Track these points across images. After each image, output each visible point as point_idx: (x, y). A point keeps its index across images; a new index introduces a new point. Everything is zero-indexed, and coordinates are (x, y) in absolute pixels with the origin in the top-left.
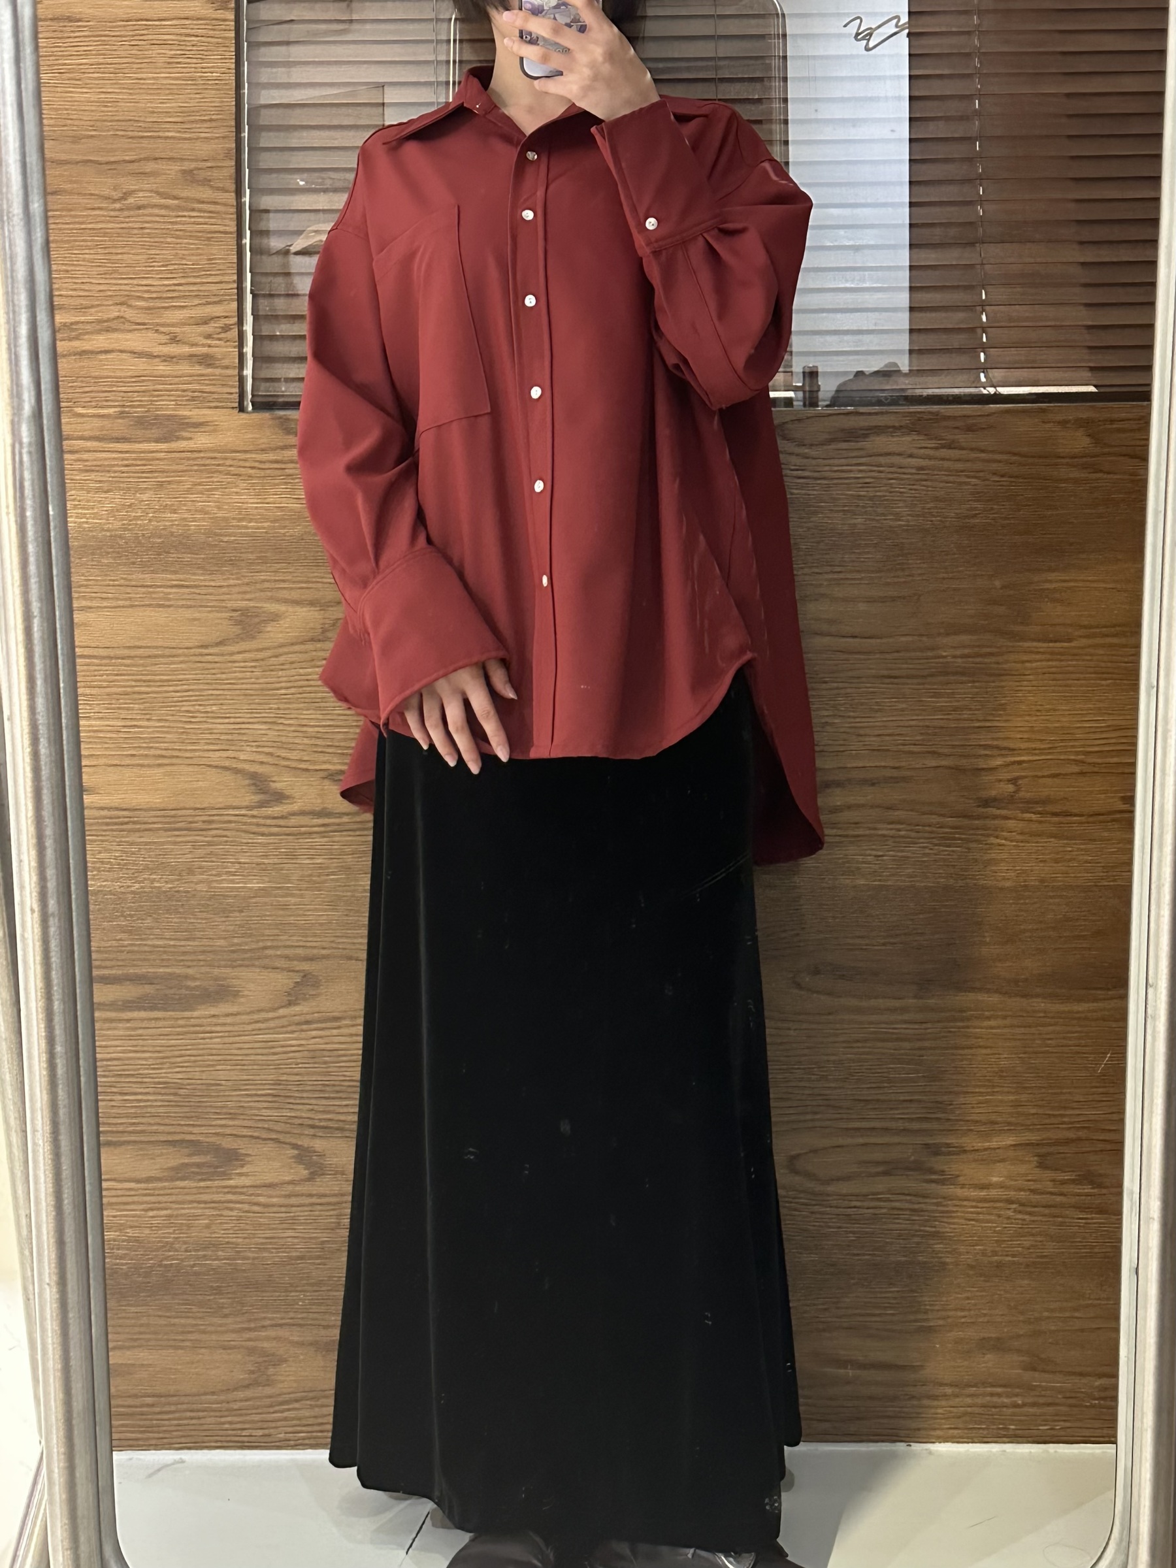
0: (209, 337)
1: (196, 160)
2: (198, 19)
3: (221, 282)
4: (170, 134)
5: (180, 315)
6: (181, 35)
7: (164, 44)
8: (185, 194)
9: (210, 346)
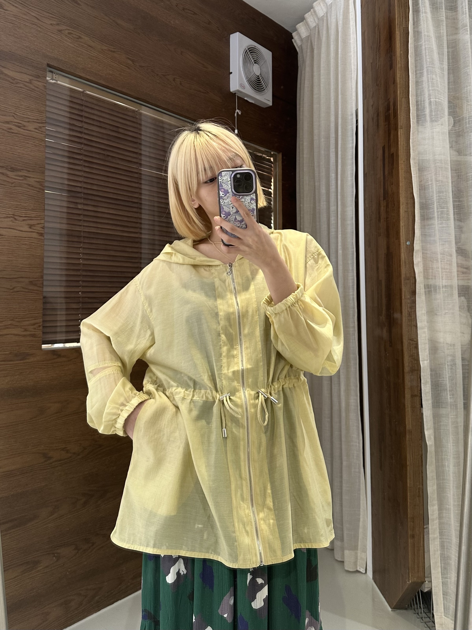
0: (35, 329)
1: (33, 278)
2: (35, 238)
3: (38, 313)
4: (27, 271)
5: (28, 323)
6: (30, 242)
7: (26, 245)
8: (30, 288)
9: (35, 331)
